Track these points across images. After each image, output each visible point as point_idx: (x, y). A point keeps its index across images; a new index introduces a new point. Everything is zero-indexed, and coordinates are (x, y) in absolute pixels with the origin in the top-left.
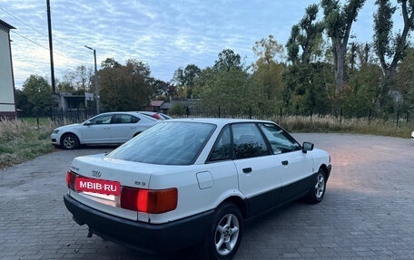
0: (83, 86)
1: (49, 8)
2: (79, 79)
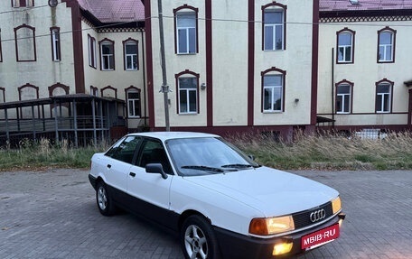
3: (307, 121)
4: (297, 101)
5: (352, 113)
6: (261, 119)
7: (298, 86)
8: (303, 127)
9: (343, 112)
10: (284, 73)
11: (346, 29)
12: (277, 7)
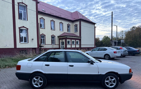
0: (122, 38)
1: (112, 14)
2: (121, 35)
3: (36, 47)
4: (33, 39)
5: (45, 44)
6: (20, 45)
7: (33, 34)
8: (35, 49)
9: (43, 44)
10: (28, 29)
11: (42, 18)
12: (24, 5)
